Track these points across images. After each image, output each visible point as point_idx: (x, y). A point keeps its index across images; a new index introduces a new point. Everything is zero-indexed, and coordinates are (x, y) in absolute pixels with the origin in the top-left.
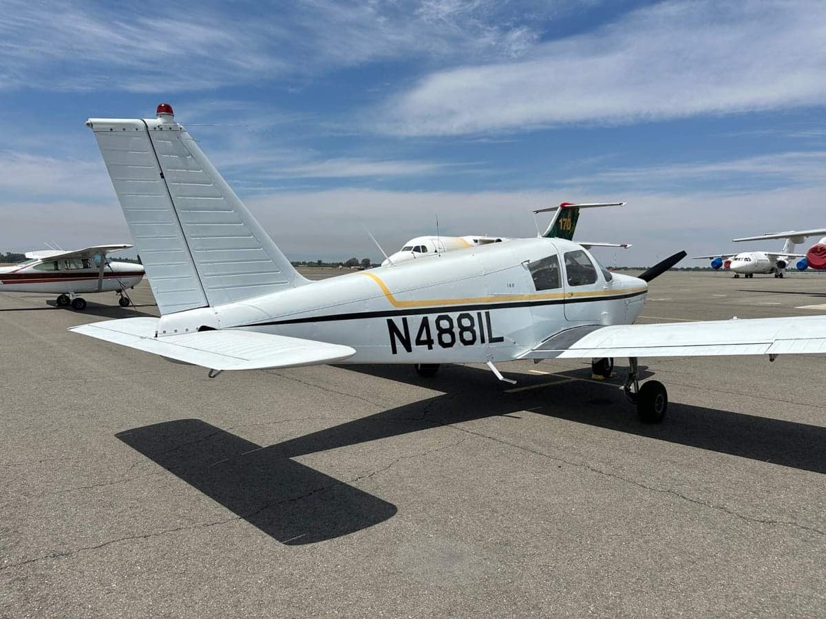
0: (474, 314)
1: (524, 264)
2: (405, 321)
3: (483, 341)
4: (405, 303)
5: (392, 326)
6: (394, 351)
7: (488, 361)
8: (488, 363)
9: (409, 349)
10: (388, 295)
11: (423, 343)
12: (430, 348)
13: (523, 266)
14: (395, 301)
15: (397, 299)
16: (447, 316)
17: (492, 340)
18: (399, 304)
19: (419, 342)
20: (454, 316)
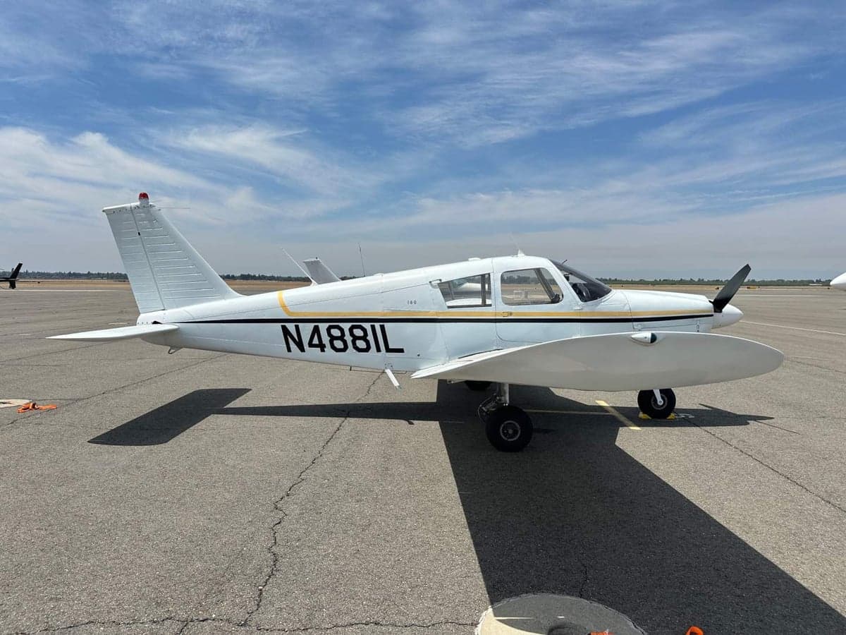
0: (367, 326)
1: (433, 283)
2: (297, 327)
3: (379, 350)
4: (297, 314)
5: (285, 330)
6: (289, 350)
7: (386, 368)
8: (386, 371)
9: (302, 350)
10: (284, 307)
11: (315, 346)
12: (323, 350)
13: (432, 285)
14: (289, 312)
15: (291, 310)
16: (338, 326)
17: (388, 350)
18: (293, 314)
19: (311, 345)
20: (346, 326)
